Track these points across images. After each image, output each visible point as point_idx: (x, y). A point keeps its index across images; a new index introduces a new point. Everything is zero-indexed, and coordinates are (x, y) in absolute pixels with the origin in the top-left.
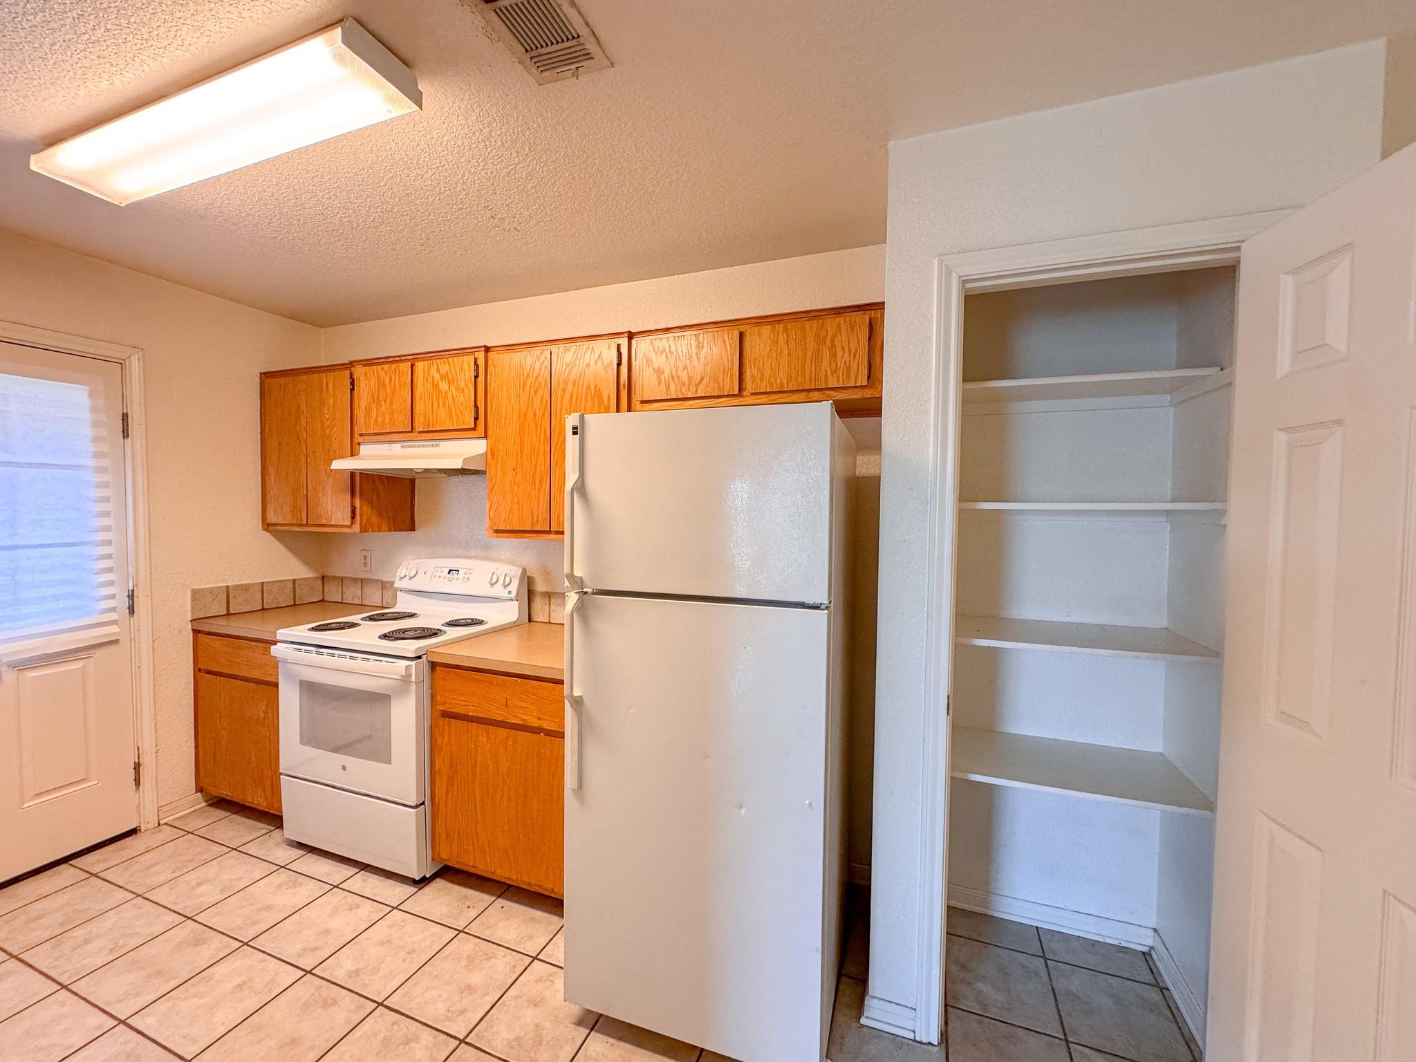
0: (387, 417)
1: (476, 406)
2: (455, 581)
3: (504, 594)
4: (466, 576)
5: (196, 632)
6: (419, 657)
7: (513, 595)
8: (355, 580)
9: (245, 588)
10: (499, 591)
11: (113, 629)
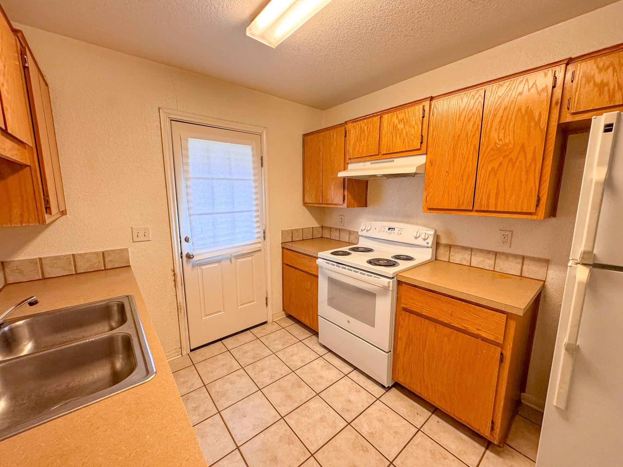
0: (365, 148)
1: (422, 136)
2: (393, 234)
3: (424, 243)
4: (400, 232)
5: (283, 248)
6: (393, 278)
7: (430, 245)
8: (336, 229)
9: (297, 230)
10: (420, 242)
11: (260, 245)
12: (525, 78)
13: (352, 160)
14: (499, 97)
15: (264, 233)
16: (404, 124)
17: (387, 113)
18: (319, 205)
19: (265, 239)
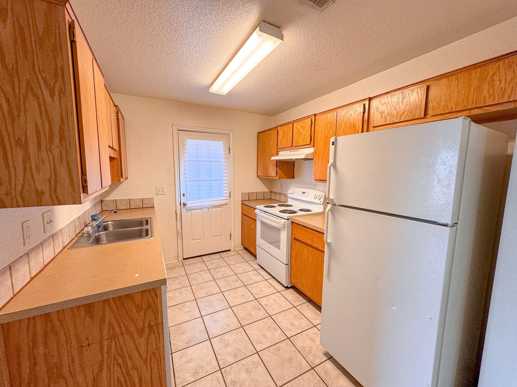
0: (286, 142)
1: (311, 136)
2: (304, 196)
3: (319, 202)
4: (307, 195)
5: (242, 204)
6: (289, 219)
7: (322, 203)
8: (278, 193)
9: (253, 193)
10: (317, 201)
11: (227, 201)
12: (353, 107)
13: (281, 149)
14: (343, 116)
15: (230, 193)
16: (303, 129)
17: (296, 122)
18: (264, 177)
19: (230, 197)
